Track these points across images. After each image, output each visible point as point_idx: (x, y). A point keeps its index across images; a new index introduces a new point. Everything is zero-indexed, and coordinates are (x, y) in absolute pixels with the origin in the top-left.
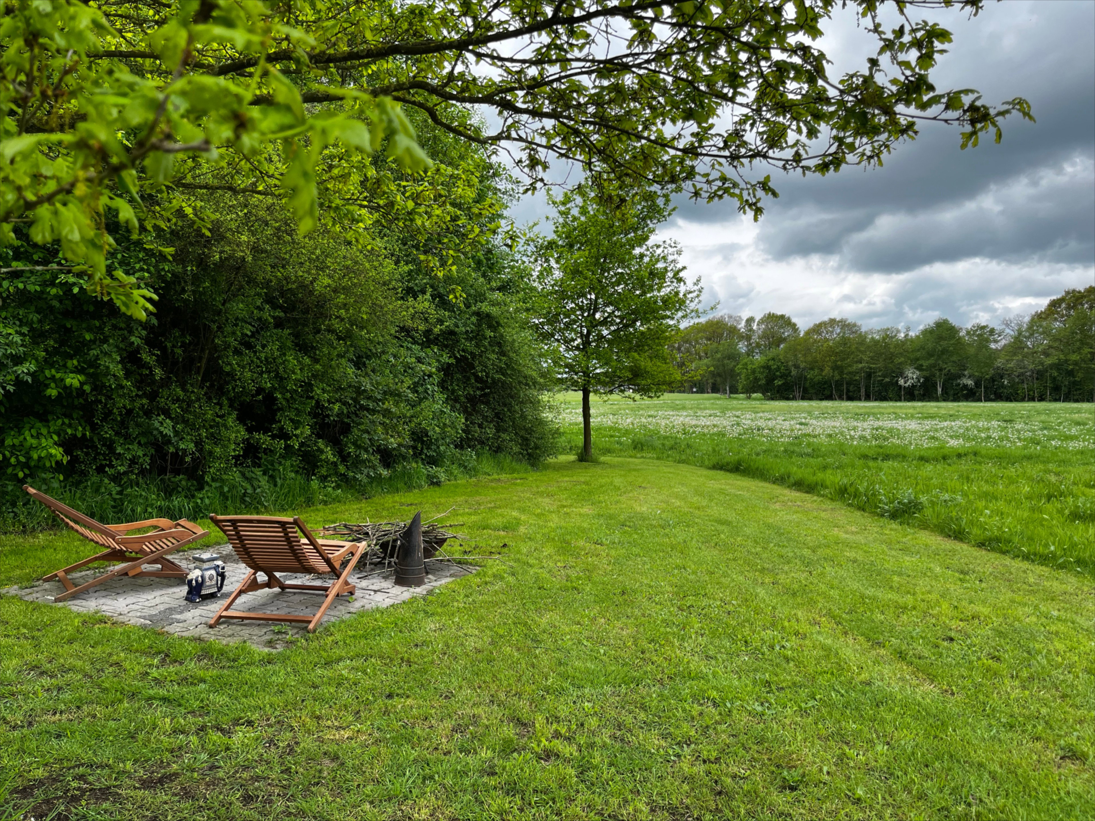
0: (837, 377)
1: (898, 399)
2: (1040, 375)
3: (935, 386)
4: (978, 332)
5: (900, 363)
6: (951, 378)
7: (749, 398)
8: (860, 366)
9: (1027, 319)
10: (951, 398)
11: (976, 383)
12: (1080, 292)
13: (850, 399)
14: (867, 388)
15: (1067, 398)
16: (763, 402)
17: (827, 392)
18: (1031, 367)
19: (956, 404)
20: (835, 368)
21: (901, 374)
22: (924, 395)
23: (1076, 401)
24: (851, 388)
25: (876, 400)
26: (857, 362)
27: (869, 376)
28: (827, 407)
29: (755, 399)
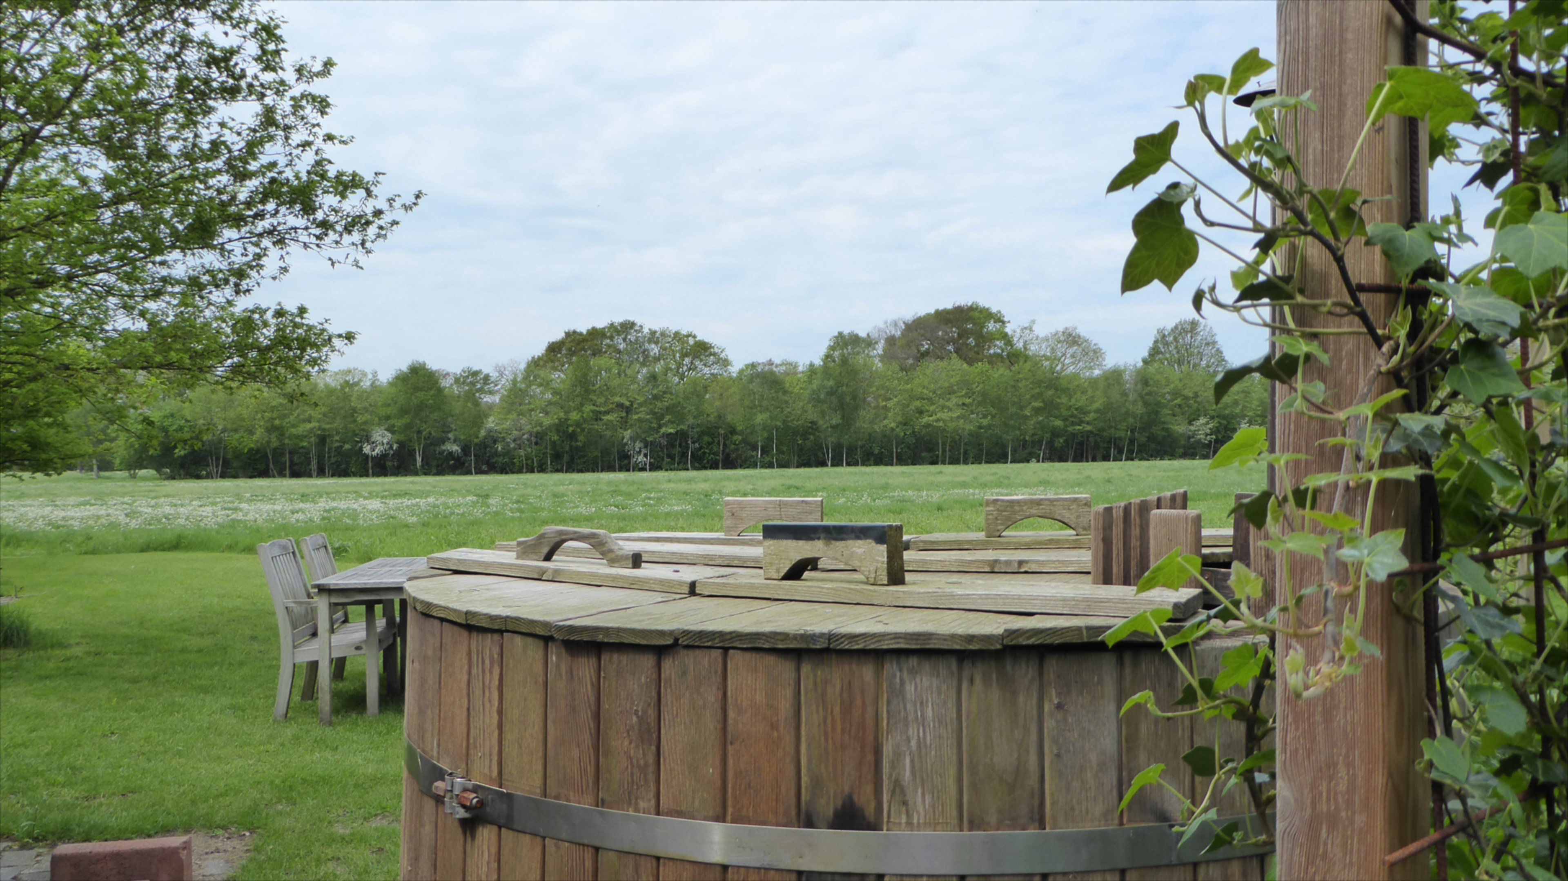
0: (275, 443)
1: (363, 473)
2: (539, 438)
3: (412, 454)
4: (470, 379)
5: (366, 423)
6: (432, 444)
7: (133, 477)
8: (309, 426)
9: (523, 366)
10: (434, 471)
11: (463, 450)
12: (581, 334)
13: (295, 474)
14: (320, 458)
15: (571, 468)
16: (158, 482)
17: (261, 467)
18: (528, 428)
19: (438, 478)
20: (271, 429)
21: (367, 439)
22: (399, 467)
23: (581, 471)
24: (296, 459)
25: (333, 475)
26: (304, 421)
27: (323, 440)
28: (261, 487)
29: (145, 479)
